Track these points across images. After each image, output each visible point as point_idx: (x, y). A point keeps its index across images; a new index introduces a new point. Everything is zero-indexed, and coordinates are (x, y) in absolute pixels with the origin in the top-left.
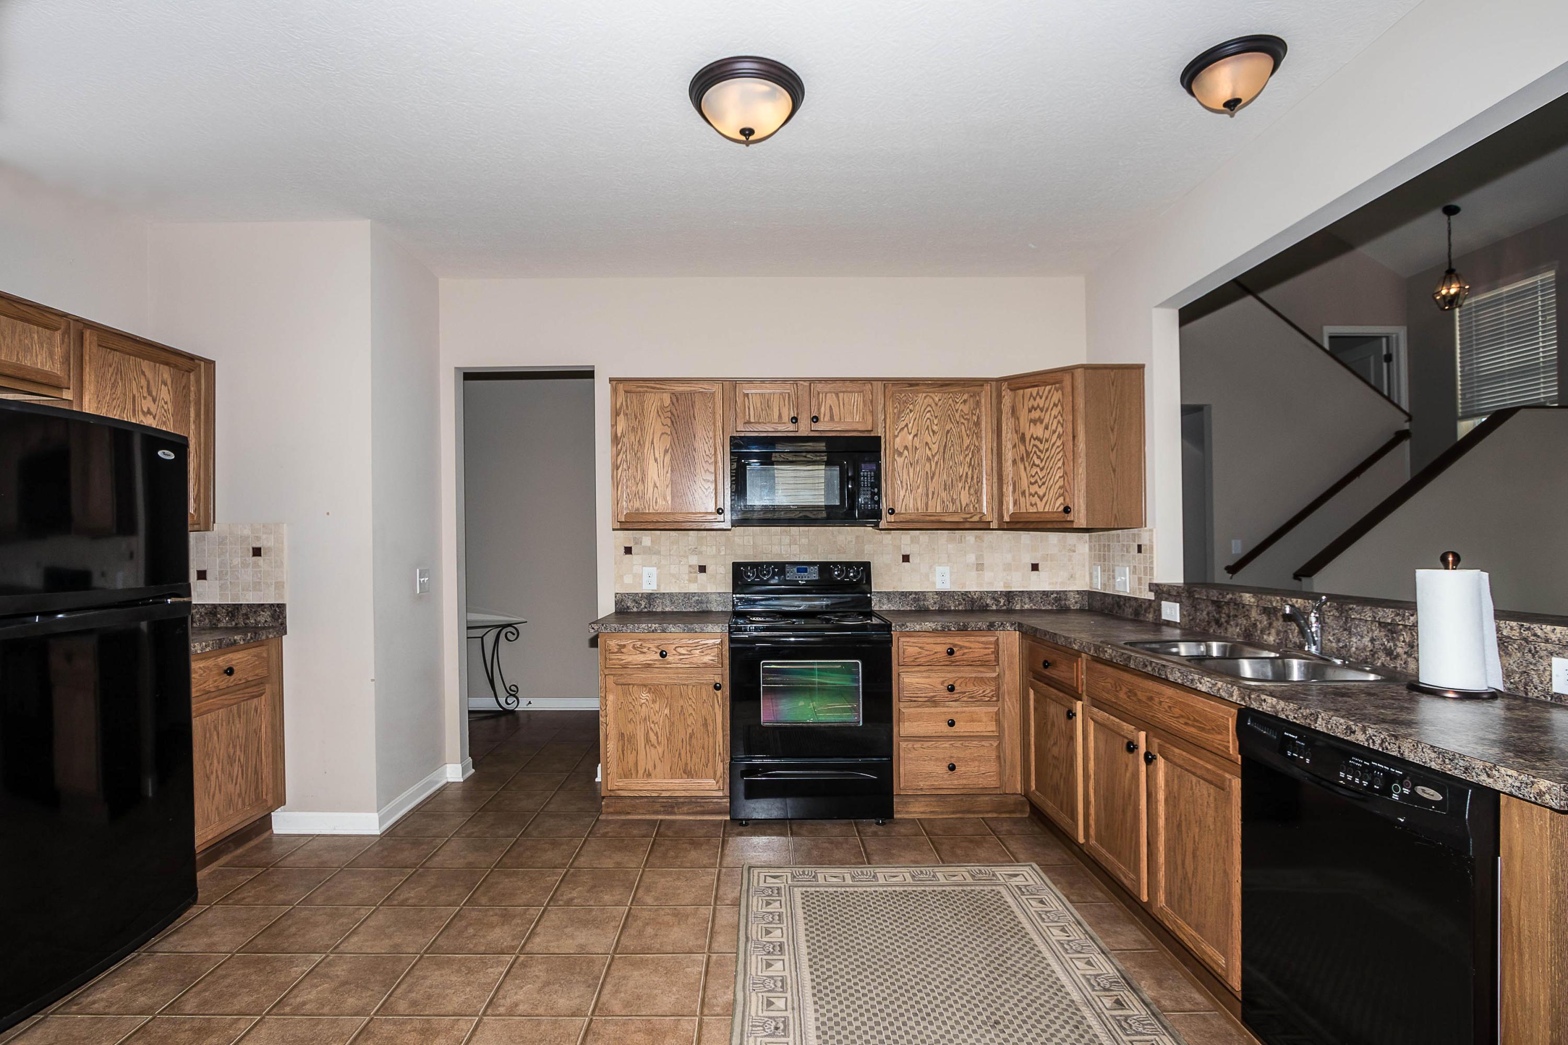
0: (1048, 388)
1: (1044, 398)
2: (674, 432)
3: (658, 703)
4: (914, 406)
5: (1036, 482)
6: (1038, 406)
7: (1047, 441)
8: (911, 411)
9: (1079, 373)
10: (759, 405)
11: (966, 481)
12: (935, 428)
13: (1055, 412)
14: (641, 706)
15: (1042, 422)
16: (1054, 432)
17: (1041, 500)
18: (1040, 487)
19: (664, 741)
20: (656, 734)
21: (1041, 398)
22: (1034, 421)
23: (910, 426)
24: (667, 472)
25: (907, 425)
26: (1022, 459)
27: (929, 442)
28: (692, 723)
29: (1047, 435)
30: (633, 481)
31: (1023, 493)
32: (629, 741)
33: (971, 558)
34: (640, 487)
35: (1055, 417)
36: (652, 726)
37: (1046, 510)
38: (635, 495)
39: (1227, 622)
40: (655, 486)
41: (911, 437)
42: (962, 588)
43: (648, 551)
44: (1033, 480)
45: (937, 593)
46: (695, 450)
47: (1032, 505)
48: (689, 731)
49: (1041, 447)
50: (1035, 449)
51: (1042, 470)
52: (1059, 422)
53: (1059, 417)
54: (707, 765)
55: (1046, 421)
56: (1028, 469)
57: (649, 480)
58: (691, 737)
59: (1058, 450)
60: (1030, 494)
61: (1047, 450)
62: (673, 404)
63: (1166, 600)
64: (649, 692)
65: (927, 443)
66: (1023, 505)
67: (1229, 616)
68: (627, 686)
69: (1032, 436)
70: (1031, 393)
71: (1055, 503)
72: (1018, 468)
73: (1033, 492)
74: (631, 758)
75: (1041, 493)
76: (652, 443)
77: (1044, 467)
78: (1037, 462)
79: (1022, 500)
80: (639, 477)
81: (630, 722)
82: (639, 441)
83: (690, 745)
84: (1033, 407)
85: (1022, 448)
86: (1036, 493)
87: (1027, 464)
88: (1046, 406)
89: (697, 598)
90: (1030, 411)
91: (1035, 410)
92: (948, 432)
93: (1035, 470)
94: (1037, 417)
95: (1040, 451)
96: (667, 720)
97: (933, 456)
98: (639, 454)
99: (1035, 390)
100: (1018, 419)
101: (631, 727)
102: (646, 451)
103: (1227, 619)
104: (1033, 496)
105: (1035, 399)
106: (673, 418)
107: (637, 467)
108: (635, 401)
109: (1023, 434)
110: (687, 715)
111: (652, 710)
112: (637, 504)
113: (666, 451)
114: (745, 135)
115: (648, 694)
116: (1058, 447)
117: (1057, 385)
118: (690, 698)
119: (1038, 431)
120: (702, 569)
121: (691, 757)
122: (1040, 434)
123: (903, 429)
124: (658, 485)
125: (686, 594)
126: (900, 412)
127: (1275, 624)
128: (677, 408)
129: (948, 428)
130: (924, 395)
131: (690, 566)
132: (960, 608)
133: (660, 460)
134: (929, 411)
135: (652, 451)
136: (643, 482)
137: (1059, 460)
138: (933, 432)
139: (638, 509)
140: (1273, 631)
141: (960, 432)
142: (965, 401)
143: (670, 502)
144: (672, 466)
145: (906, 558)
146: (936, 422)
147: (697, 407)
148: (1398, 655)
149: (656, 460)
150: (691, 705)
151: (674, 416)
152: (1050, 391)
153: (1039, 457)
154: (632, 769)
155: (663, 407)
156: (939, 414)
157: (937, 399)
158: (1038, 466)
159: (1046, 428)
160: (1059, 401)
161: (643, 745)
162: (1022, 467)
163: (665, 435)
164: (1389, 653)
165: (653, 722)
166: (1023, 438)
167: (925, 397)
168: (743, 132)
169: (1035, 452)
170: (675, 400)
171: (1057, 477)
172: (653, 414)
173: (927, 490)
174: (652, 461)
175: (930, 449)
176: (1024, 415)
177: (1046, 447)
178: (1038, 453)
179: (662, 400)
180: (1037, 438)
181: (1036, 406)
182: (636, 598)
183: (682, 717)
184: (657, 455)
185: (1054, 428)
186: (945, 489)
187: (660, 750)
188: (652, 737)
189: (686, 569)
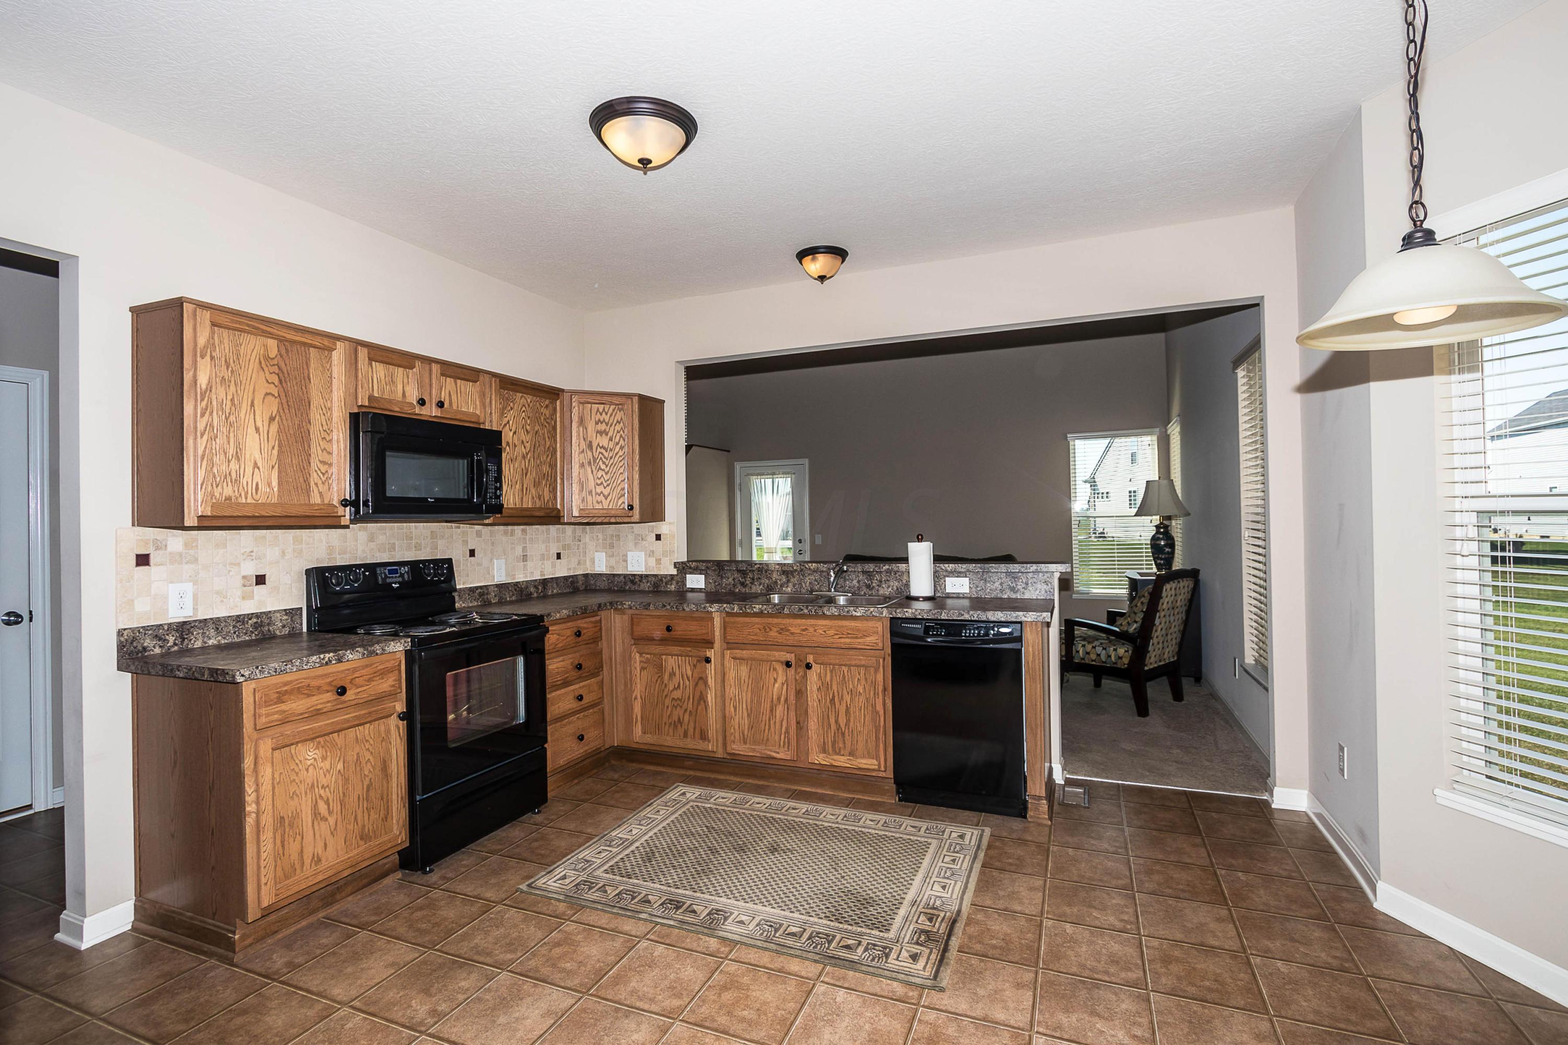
0: (613, 407)
1: (609, 415)
2: (283, 395)
3: (329, 759)
4: (514, 404)
5: (602, 483)
6: (604, 420)
7: (611, 450)
8: (512, 409)
9: (636, 399)
10: (383, 378)
11: (547, 479)
12: (528, 427)
13: (618, 427)
14: (307, 770)
15: (607, 434)
16: (617, 444)
17: (606, 499)
18: (605, 488)
19: (336, 807)
20: (327, 803)
21: (606, 414)
22: (600, 433)
23: (511, 422)
24: (273, 448)
25: (508, 422)
26: (590, 463)
27: (524, 440)
28: (370, 771)
29: (611, 446)
30: (222, 456)
31: (590, 492)
32: (291, 826)
33: (519, 551)
34: (234, 465)
35: (618, 432)
36: (322, 792)
37: (610, 507)
38: (225, 477)
39: (752, 583)
40: (256, 465)
41: (511, 434)
42: (514, 579)
43: (177, 559)
44: (599, 482)
45: (497, 586)
46: (310, 422)
47: (598, 502)
48: (366, 782)
49: (606, 454)
50: (601, 455)
51: (606, 474)
52: (621, 436)
53: (622, 432)
54: (386, 818)
55: (610, 434)
56: (595, 472)
57: (248, 456)
58: (368, 791)
59: (620, 459)
60: (597, 494)
61: (611, 458)
62: (281, 356)
63: (690, 573)
64: (317, 748)
65: (523, 442)
66: (590, 503)
67: (753, 579)
68: (288, 749)
69: (598, 445)
70: (598, 409)
71: (617, 502)
72: (586, 470)
73: (599, 492)
74: (293, 848)
75: (606, 494)
76: (252, 405)
77: (608, 472)
78: (603, 467)
79: (589, 498)
80: (231, 451)
81: (292, 798)
82: (232, 400)
83: (367, 801)
84: (599, 420)
85: (589, 453)
86: (602, 492)
87: (594, 468)
88: (611, 421)
89: (255, 620)
90: (597, 423)
91: (602, 423)
92: (536, 432)
93: (600, 473)
94: (603, 429)
95: (605, 458)
96: (340, 777)
97: (527, 454)
98: (232, 418)
99: (601, 407)
100: (586, 429)
101: (293, 804)
102: (242, 415)
103: (751, 581)
104: (599, 495)
105: (601, 414)
106: (281, 375)
107: (228, 437)
108: (226, 341)
109: (591, 442)
110: (364, 762)
111: (321, 771)
112: (228, 491)
113: (272, 419)
114: (643, 164)
115: (317, 751)
116: (620, 456)
117: (620, 406)
118: (367, 741)
119: (604, 441)
120: (261, 580)
121: (369, 815)
122: (606, 445)
123: (505, 425)
124: (260, 464)
125: (238, 616)
126: (504, 408)
127: (792, 580)
128: (287, 362)
129: (536, 429)
130: (521, 395)
131: (244, 577)
132: (514, 598)
133: (263, 429)
134: (524, 411)
135: (252, 416)
136: (238, 459)
137: (621, 467)
138: (527, 430)
139: (228, 498)
140: (790, 584)
141: (544, 434)
142: (547, 406)
143: (276, 489)
144: (280, 441)
145: (472, 553)
146: (528, 422)
147: (312, 365)
148: (873, 587)
149: (257, 430)
150: (368, 749)
151: (283, 373)
152: (614, 410)
153: (604, 463)
154: (296, 862)
155: (267, 358)
156: (531, 415)
157: (529, 401)
158: (604, 470)
159: (611, 439)
160: (621, 419)
161: (310, 824)
162: (589, 470)
163: (270, 397)
164: (868, 587)
165: (323, 787)
166: (590, 446)
167: (521, 397)
168: (640, 161)
169: (601, 458)
170: (283, 352)
171: (619, 481)
172: (253, 365)
173: (523, 486)
174: (251, 430)
175: (525, 447)
176: (591, 427)
177: (610, 455)
178: (604, 460)
179: (265, 346)
180: (602, 447)
181: (602, 420)
182: (158, 632)
183: (358, 769)
184: (259, 424)
185: (617, 440)
186: (534, 486)
187: (332, 820)
188: (322, 807)
189: (239, 582)
